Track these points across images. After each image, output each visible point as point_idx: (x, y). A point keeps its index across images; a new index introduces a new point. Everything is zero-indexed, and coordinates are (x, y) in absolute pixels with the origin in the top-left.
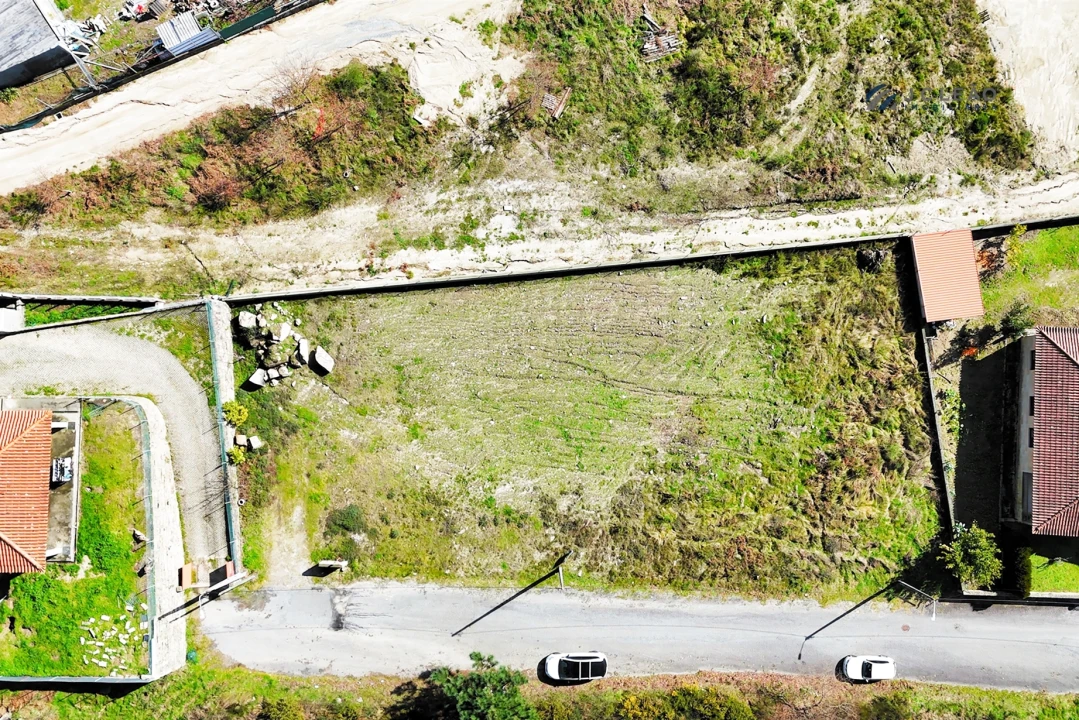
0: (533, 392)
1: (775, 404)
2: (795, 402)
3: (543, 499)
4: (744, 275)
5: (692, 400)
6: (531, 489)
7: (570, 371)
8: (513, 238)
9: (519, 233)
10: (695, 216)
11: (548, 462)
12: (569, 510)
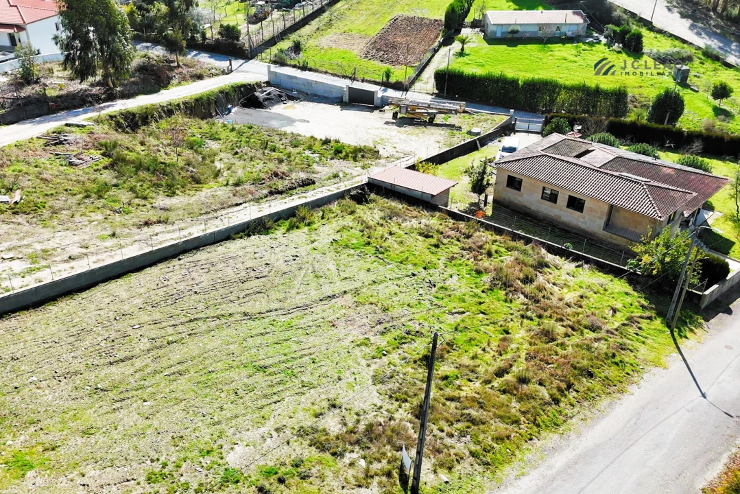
0: (176, 357)
1: (414, 275)
2: (425, 268)
3: (302, 433)
4: (288, 230)
5: (348, 297)
6: (275, 434)
7: (202, 326)
8: (30, 271)
9: (37, 266)
10: (210, 216)
11: (264, 402)
12: (345, 424)
